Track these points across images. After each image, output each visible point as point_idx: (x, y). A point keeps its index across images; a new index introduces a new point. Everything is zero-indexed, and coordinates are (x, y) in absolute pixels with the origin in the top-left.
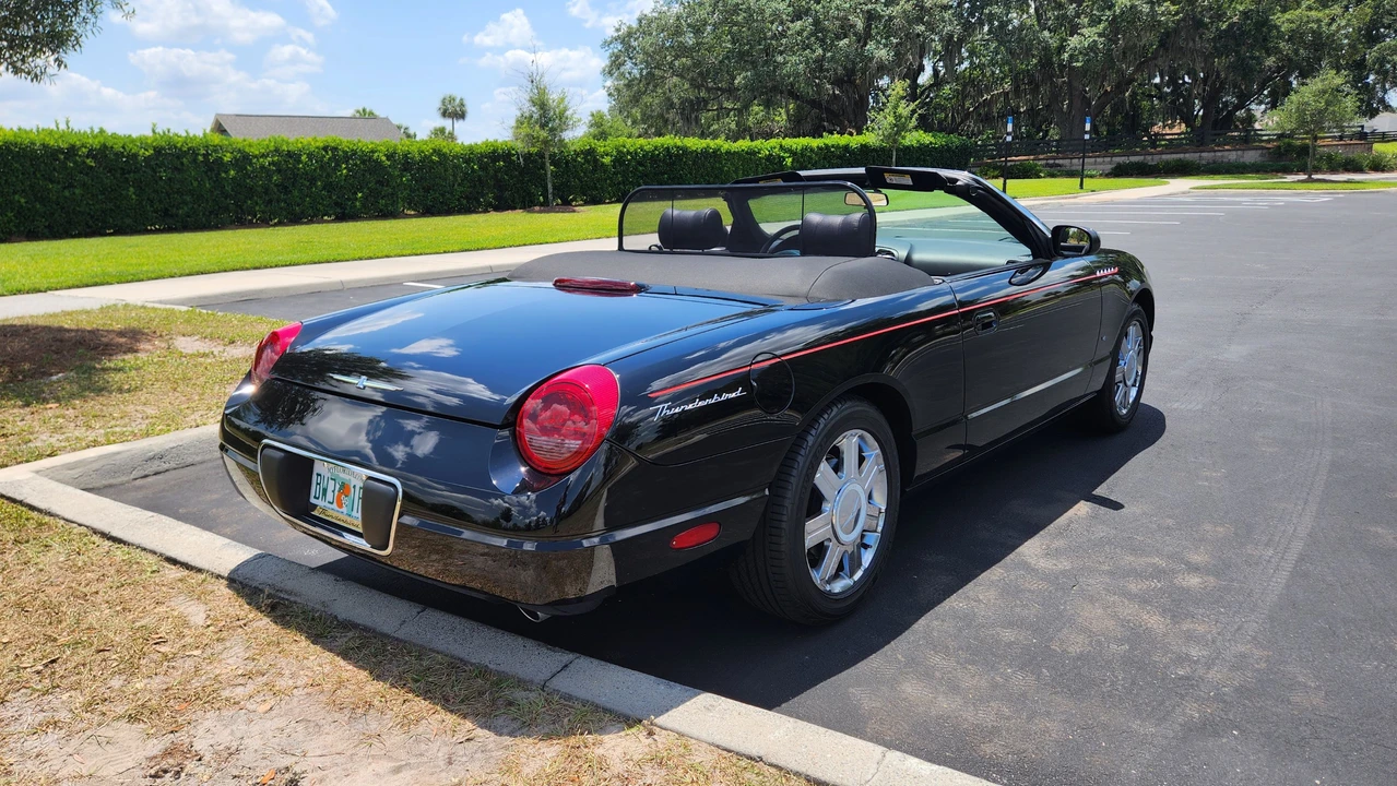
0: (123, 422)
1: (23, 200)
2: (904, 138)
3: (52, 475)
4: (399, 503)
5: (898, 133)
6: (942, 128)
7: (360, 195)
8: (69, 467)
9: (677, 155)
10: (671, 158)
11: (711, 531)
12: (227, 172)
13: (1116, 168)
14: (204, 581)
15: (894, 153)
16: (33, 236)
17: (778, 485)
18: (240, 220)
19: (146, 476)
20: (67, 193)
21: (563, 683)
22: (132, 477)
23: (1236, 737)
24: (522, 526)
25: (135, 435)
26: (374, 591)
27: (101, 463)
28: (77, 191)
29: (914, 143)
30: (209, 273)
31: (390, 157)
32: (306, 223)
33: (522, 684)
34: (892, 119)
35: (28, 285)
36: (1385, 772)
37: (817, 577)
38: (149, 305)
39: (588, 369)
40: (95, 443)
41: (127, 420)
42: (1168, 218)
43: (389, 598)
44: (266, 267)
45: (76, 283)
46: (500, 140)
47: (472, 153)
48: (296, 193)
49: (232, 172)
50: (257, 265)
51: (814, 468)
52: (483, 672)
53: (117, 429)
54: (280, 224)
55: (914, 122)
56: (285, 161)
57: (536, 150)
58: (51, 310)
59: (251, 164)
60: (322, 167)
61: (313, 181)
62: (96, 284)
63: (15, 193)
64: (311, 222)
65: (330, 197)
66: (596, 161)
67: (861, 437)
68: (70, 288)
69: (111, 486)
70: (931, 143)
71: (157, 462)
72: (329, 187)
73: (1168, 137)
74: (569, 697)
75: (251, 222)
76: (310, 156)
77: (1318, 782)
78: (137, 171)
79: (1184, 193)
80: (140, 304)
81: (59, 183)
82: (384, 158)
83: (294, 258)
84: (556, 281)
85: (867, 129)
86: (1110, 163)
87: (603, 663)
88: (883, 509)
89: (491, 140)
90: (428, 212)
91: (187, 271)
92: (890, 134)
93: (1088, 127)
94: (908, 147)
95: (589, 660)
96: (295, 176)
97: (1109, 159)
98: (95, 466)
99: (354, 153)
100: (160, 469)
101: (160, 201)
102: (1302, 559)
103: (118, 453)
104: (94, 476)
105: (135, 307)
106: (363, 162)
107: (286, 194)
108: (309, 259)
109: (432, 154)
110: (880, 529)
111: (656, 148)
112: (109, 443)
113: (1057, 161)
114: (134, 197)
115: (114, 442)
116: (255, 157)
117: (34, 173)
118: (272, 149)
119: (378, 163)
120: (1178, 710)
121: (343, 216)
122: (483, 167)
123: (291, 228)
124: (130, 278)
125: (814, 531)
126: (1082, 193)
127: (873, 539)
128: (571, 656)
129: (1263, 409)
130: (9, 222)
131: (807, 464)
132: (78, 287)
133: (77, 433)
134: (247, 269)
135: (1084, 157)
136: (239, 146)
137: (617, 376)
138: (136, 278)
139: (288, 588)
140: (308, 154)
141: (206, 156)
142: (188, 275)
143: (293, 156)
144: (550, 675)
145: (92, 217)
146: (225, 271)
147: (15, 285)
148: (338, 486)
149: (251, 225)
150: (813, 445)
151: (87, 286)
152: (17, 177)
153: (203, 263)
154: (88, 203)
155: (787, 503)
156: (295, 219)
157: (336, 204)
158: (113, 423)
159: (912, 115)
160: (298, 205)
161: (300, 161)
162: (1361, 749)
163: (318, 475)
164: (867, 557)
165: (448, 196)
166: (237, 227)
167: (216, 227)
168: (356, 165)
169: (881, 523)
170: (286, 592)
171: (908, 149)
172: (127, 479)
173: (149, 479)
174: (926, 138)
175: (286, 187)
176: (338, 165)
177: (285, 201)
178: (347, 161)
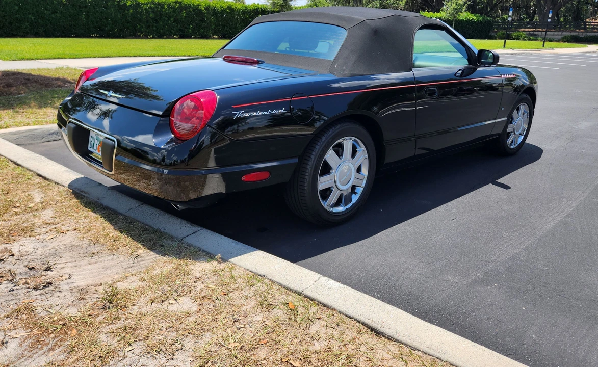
0: (43, 117)
1: (33, 18)
2: (459, 15)
3: (4, 136)
4: (115, 150)
5: (457, 13)
6: (480, 12)
7: (191, 26)
8: (12, 133)
11: (265, 175)
12: (128, 10)
13: (563, 38)
14: (48, 184)
15: (454, 23)
16: (37, 35)
17: (304, 157)
18: (134, 35)
19: (49, 141)
20: (53, 16)
21: (191, 240)
22: (42, 141)
23: (495, 287)
24: (168, 164)
25: (47, 122)
26: (124, 195)
27: (27, 134)
28: (58, 15)
29: (464, 19)
30: (112, 57)
31: (206, 8)
32: (165, 38)
33: (172, 238)
34: (454, 5)
35: (28, 56)
36: (558, 307)
37: (326, 205)
38: (78, 69)
39: (206, 92)
40: (28, 124)
41: (46, 116)
42: (581, 63)
43: (129, 198)
44: (139, 56)
45: (49, 57)
46: (260, 4)
47: (246, 9)
48: (161, 23)
49: (131, 11)
50: (135, 55)
51: (324, 151)
52: (156, 231)
53: (40, 120)
54: (154, 38)
55: (464, 8)
56: (156, 7)
57: (277, 9)
58: (32, 68)
59: (140, 7)
60: (174, 12)
61: (169, 18)
62: (59, 58)
63: (29, 14)
64: (168, 38)
65: (177, 27)
67: (355, 140)
68: (46, 59)
69: (31, 144)
70: (473, 19)
71: (55, 135)
72: (176, 21)
73: (593, 24)
74: (190, 245)
75: (139, 36)
76: (169, 5)
77: (524, 308)
78: (86, 7)
79: (594, 52)
80: (74, 68)
81: (49, 10)
82: (203, 9)
83: (153, 53)
84: (225, 57)
85: (442, 10)
86: (561, 34)
87: (212, 232)
88: (366, 177)
89: (256, 3)
90: (224, 37)
91: (102, 56)
92: (453, 13)
93: (550, 15)
94: (461, 20)
95: (207, 230)
96: (161, 15)
97: (561, 33)
98: (25, 134)
99: (190, 6)
100: (56, 139)
101: (97, 22)
102: (568, 216)
103: (36, 129)
104: (24, 139)
105: (71, 69)
106: (194, 10)
107: (156, 23)
108: (160, 54)
109: (227, 9)
110: (363, 186)
112: (34, 125)
113: (535, 33)
114: (84, 19)
115: (37, 125)
116: (142, 4)
117: (38, 5)
119: (201, 10)
120: (474, 273)
121: (183, 36)
123: (158, 40)
124: (75, 56)
125: (323, 183)
126: (544, 49)
127: (359, 190)
128: (200, 228)
129: (584, 151)
130: (26, 28)
131: (320, 150)
132: (50, 59)
133: (21, 120)
134: (131, 56)
135: (546, 31)
137: (218, 97)
138: (78, 57)
139: (86, 191)
140: (167, 5)
142: (102, 57)
143: (160, 5)
144: (186, 235)
145: (65, 28)
146: (120, 57)
147: (22, 56)
148: (98, 142)
149: (139, 37)
150: (325, 141)
151: (55, 59)
152: (30, 6)
153: (110, 52)
154: (63, 21)
155: (309, 167)
156: (160, 36)
157: (180, 30)
158: (39, 116)
159: (465, 4)
160: (162, 29)
161: (164, 8)
162: (552, 297)
163: (92, 137)
164: (355, 198)
165: (234, 30)
166: (133, 38)
167: (124, 37)
168: (190, 11)
169: (364, 182)
170: (84, 192)
171: (462, 21)
172: (40, 141)
173: (50, 143)
174: (471, 17)
175: (156, 20)
176: (181, 11)
177: (156, 27)
178: (186, 9)
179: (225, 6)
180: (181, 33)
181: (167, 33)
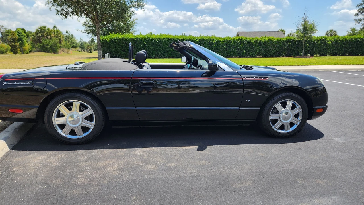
7: (245, 51)
9: (361, 41)
10: (357, 42)
31: (255, 41)
32: (230, 58)
37: (61, 131)
47: (281, 40)
49: (215, 45)
51: (55, 105)
56: (228, 43)
59: (220, 43)
60: (237, 44)
61: (234, 48)
65: (237, 52)
66: (325, 43)
72: (238, 49)
76: (234, 41)
82: (253, 42)
88: (94, 124)
90: (265, 56)
96: (230, 46)
99: (246, 40)
106: (248, 43)
107: (227, 50)
110: (92, 128)
111: (351, 39)
116: (221, 41)
118: (225, 40)
119: (252, 43)
122: (283, 44)
125: (58, 120)
131: (52, 104)
136: (218, 39)
141: (210, 41)
143: (230, 41)
150: (56, 100)
155: (46, 111)
156: (228, 57)
160: (229, 53)
161: (231, 43)
164: (86, 134)
165: (271, 52)
168: (246, 44)
175: (227, 49)
176: (241, 44)
177: (226, 52)
178: (243, 43)
179: (267, 39)
180: (239, 55)
181: (232, 55)
